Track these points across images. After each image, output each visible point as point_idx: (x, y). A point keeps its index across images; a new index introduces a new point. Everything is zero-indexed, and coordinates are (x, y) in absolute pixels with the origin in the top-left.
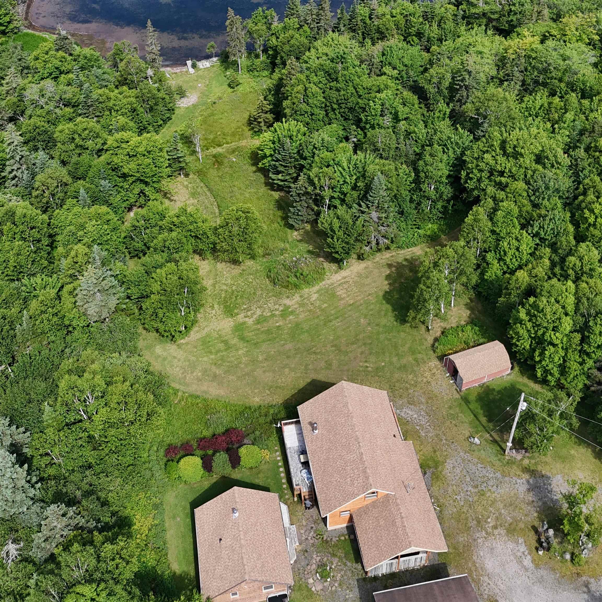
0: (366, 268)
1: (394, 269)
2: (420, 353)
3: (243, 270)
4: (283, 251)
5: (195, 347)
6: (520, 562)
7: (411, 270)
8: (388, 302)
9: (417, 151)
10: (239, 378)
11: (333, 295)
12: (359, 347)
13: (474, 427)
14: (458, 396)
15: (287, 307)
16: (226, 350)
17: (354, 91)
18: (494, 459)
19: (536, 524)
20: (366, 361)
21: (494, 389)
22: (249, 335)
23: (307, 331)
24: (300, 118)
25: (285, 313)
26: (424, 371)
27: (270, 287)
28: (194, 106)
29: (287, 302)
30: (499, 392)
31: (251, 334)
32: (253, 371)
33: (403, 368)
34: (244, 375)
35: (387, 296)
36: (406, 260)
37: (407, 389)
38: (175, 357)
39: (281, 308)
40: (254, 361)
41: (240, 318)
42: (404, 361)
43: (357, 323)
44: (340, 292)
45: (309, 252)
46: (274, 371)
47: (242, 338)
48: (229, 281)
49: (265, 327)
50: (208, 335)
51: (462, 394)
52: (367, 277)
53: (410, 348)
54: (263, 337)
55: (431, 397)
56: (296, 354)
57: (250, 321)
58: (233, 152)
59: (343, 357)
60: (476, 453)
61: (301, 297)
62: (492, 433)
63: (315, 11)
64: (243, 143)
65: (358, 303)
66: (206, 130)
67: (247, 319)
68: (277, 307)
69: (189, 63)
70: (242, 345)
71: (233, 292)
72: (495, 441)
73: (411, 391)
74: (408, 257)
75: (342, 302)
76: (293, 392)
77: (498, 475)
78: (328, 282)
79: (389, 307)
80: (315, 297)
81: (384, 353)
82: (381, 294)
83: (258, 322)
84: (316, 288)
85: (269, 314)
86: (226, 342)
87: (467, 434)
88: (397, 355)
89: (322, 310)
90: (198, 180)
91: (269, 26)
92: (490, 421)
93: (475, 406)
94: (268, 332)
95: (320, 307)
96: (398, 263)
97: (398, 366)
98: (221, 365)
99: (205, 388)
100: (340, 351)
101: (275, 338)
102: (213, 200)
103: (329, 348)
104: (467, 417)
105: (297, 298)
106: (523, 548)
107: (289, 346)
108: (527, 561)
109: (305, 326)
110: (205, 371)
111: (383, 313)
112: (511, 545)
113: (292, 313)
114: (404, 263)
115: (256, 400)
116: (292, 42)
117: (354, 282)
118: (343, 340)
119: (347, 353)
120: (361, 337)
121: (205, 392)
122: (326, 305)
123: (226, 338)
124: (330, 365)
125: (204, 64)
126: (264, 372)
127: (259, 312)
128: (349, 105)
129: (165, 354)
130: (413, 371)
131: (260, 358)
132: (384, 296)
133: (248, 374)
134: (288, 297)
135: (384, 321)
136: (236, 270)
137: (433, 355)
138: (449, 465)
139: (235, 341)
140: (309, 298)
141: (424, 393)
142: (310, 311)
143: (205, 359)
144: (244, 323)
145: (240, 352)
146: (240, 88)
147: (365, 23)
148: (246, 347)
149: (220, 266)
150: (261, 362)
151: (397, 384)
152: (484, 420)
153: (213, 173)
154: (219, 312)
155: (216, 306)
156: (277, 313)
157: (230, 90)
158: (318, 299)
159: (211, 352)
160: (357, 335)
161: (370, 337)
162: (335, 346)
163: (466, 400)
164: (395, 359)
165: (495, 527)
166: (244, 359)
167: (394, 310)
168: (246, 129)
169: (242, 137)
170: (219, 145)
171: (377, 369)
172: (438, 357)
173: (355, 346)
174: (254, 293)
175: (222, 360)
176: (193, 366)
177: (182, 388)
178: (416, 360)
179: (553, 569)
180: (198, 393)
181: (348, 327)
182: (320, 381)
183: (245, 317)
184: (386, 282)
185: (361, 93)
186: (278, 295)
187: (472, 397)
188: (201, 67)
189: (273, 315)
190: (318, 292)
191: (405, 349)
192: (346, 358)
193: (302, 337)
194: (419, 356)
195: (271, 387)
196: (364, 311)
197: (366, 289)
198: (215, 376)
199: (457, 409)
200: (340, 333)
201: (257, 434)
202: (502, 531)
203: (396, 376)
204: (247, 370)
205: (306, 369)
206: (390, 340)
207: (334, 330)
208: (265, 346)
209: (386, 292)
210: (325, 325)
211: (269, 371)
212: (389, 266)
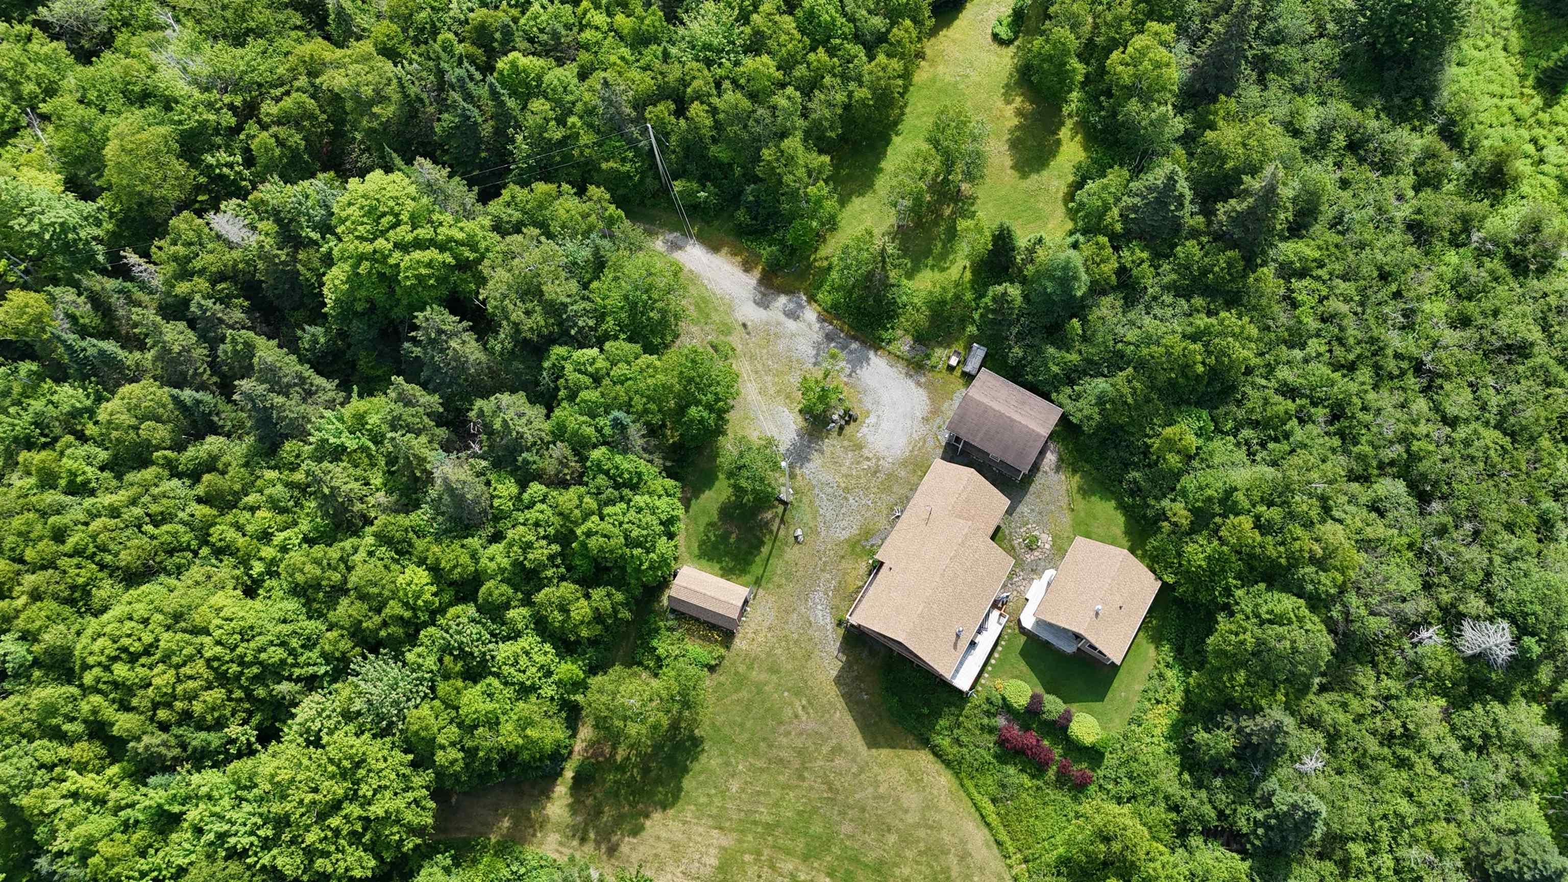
1: (615, 839)
2: (736, 673)
6: (877, 425)
7: (599, 814)
8: (680, 789)
10: (940, 828)
12: (779, 747)
13: (783, 551)
14: (761, 590)
18: (805, 506)
19: (835, 434)
20: (796, 716)
21: (721, 568)
26: (760, 645)
32: (917, 825)
33: (774, 670)
34: (931, 827)
35: (671, 799)
36: (583, 840)
37: (796, 642)
40: (906, 840)
42: (764, 677)
43: (742, 790)
44: (712, 861)
46: (897, 799)
51: (754, 589)
53: (736, 691)
55: (785, 612)
56: (850, 806)
59: (811, 749)
60: (811, 524)
62: (775, 529)
65: (711, 822)
72: (782, 521)
73: (795, 636)
74: (575, 843)
75: (725, 842)
76: (901, 752)
77: (816, 491)
79: (687, 780)
81: (769, 710)
82: (671, 812)
87: (797, 547)
88: (759, 693)
89: (758, 853)
92: (762, 543)
93: (756, 569)
95: (756, 861)
96: (598, 844)
97: (774, 678)
99: (984, 851)
100: (803, 763)
101: (850, 859)
103: (810, 780)
104: (778, 566)
106: (864, 430)
108: (872, 420)
109: (800, 844)
111: (702, 778)
112: (871, 439)
114: (592, 835)
115: (944, 779)
117: (678, 861)
118: (784, 777)
119: (800, 752)
120: (760, 764)
121: (988, 847)
122: (747, 857)
124: (833, 751)
126: (906, 811)
130: (769, 655)
131: (892, 839)
132: (673, 804)
133: (926, 826)
135: (715, 762)
137: (730, 654)
138: (845, 535)
141: (786, 623)
142: (772, 867)
148: (892, 875)
150: (898, 831)
151: (799, 655)
152: (765, 550)
160: (762, 770)
161: (755, 753)
162: (801, 778)
163: (758, 582)
164: (769, 689)
165: (868, 459)
166: (912, 853)
167: (685, 770)
171: (798, 693)
172: (731, 645)
173: (783, 754)
178: (750, 667)
179: (860, 401)
180: (995, 850)
181: (759, 793)
182: (864, 738)
184: (648, 823)
187: (749, 578)
191: (744, 694)
192: (809, 743)
193: (819, 830)
194: (742, 669)
195: (917, 781)
196: (717, 802)
197: (679, 837)
198: (962, 859)
199: (776, 579)
200: (776, 792)
201: (986, 721)
202: (866, 452)
203: (789, 667)
204: (922, 833)
205: (861, 770)
206: (742, 725)
207: (776, 805)
208: (871, 857)
209: (664, 808)
210: (778, 825)
211: (901, 808)
212: (612, 850)
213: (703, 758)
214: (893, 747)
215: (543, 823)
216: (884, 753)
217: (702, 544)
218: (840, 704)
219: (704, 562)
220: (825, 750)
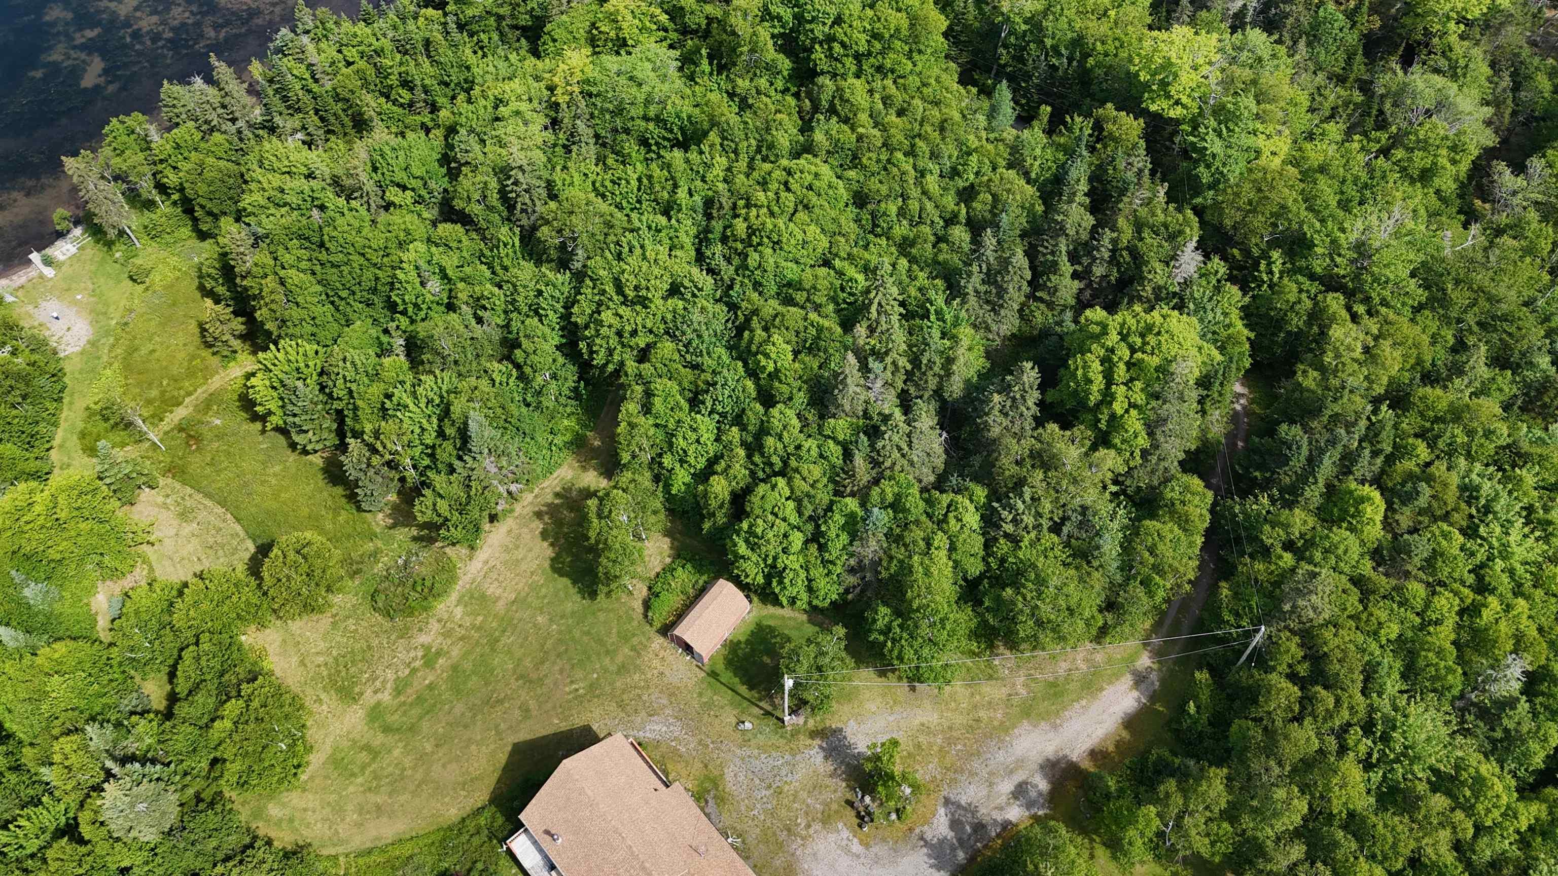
0: (510, 531)
1: (546, 518)
2: (634, 635)
3: (334, 616)
4: (375, 555)
5: (327, 777)
6: (847, 851)
7: (571, 510)
8: (561, 575)
9: (499, 321)
10: (414, 794)
11: (483, 597)
12: (554, 663)
13: (736, 708)
14: (703, 674)
15: (427, 648)
16: (374, 759)
17: (362, 260)
18: (775, 739)
19: (849, 796)
20: (572, 682)
21: (739, 642)
22: (394, 719)
23: (473, 672)
24: (297, 331)
25: (429, 660)
26: (650, 660)
27: (387, 625)
28: (93, 344)
29: (423, 639)
30: (748, 642)
31: (396, 717)
32: (428, 772)
33: (623, 669)
34: (419, 786)
35: (557, 566)
36: (557, 495)
37: (640, 696)
38: (305, 810)
39: (420, 654)
40: (422, 758)
41: (369, 698)
42: (619, 659)
43: (535, 625)
44: (492, 590)
45: (415, 539)
46: (457, 759)
47: (387, 729)
48: (322, 645)
49: (410, 695)
50: (336, 749)
51: (706, 668)
52: (517, 547)
53: (619, 634)
54: (415, 712)
55: (672, 693)
56: (474, 716)
57: (386, 697)
58: (208, 407)
59: (539, 691)
60: (753, 742)
61: (439, 621)
62: (761, 704)
63: (216, 101)
64: (216, 383)
65: (523, 594)
66: (139, 384)
67: (379, 696)
68: (412, 654)
69: (35, 257)
70: (390, 740)
71: (336, 659)
72: (767, 713)
73: (645, 697)
74: (558, 489)
75: (501, 603)
76: (496, 775)
77: (787, 757)
78: (468, 578)
79: (566, 581)
80: (459, 611)
81: (589, 658)
82: (547, 564)
83: (398, 692)
84: (454, 597)
85: (407, 671)
86: (367, 748)
87: (734, 721)
88: (607, 652)
89: (479, 629)
90: (178, 485)
91: (146, 145)
92: (751, 688)
93: (727, 676)
94: (420, 699)
95: (473, 626)
96: (548, 505)
97: (614, 668)
98: (378, 787)
99: (374, 833)
100: (531, 682)
101: (434, 705)
102: (220, 510)
103: (514, 685)
104: (723, 698)
105: (435, 626)
106: (846, 833)
107: (459, 708)
108: (856, 847)
109: (468, 666)
110: (361, 810)
111: (562, 594)
112: (832, 837)
113: (439, 653)
114: (557, 501)
115: (453, 813)
116: (207, 174)
117: (505, 563)
118: (528, 663)
119: (540, 681)
120: (549, 644)
121: (377, 839)
122: (480, 618)
123: (364, 741)
124: (527, 710)
125: (63, 250)
126: (444, 766)
127: (390, 675)
128: (366, 285)
129: (287, 811)
130: (637, 668)
131: (429, 748)
132: (552, 567)
133: (423, 782)
134: (420, 630)
135: (569, 606)
136: (325, 621)
137: (651, 632)
138: (729, 776)
139: (379, 739)
140: (451, 618)
141: (662, 691)
142: (462, 638)
143: (351, 789)
144: (379, 704)
145: (396, 752)
146: (156, 278)
147: (309, 91)
148: (400, 740)
149: (296, 626)
150: (433, 753)
151: (625, 697)
152: (743, 689)
153: (196, 463)
154: (334, 705)
155: (323, 696)
156: (417, 664)
157: (140, 288)
158: (465, 614)
159: (353, 775)
160: (542, 646)
161: (560, 641)
162: (521, 677)
163: (713, 674)
164: (607, 661)
165: (808, 826)
166: (408, 762)
167: (574, 582)
168: (206, 353)
169: (207, 373)
170: (179, 404)
171: (592, 687)
172: (658, 631)
173: (547, 664)
174: (369, 647)
175: (375, 778)
176: (339, 810)
177: (340, 850)
178: (633, 649)
179: (884, 840)
180: (369, 845)
181: (526, 638)
183: (375, 692)
184: (546, 544)
185: (375, 260)
186: (404, 634)
187: (720, 667)
188: (62, 258)
189: (414, 671)
190: (459, 602)
191: (614, 638)
192: (545, 690)
193: (469, 685)
194: (635, 641)
195: (464, 784)
196: (536, 603)
197: (524, 566)
198: (378, 808)
199: (709, 693)
200: (519, 653)
201: (480, 866)
202: (817, 826)
203: (618, 684)
204: (419, 776)
205: (498, 733)
206: (588, 633)
207: (509, 652)
208: (425, 725)
209: (552, 560)
210: (493, 650)
211: (450, 762)
212: (539, 515)
213: (578, 598)
214: (505, 769)
215: (584, 469)
216: (502, 758)
217: (772, 629)
218: (564, 726)
219: (752, 627)
220: (532, 704)
